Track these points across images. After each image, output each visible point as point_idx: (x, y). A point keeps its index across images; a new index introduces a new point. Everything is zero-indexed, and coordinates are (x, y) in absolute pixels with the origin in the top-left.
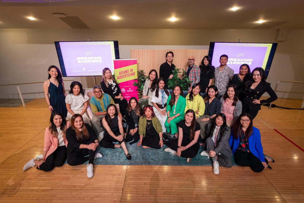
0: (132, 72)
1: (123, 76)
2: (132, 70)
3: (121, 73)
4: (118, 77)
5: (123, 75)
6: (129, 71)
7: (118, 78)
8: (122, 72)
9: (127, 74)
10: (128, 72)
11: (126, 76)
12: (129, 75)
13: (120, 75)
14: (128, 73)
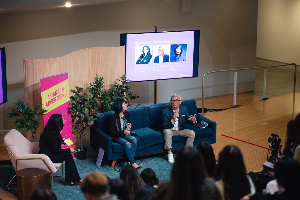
0: (63, 92)
1: (53, 101)
2: (62, 89)
3: (50, 97)
4: (47, 102)
5: (52, 98)
6: (59, 91)
7: (47, 105)
8: (51, 95)
9: (57, 97)
10: (58, 93)
11: (56, 100)
12: (60, 98)
13: (49, 100)
14: (58, 95)
